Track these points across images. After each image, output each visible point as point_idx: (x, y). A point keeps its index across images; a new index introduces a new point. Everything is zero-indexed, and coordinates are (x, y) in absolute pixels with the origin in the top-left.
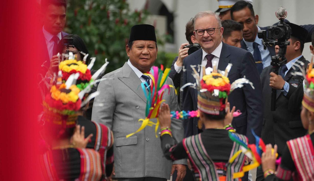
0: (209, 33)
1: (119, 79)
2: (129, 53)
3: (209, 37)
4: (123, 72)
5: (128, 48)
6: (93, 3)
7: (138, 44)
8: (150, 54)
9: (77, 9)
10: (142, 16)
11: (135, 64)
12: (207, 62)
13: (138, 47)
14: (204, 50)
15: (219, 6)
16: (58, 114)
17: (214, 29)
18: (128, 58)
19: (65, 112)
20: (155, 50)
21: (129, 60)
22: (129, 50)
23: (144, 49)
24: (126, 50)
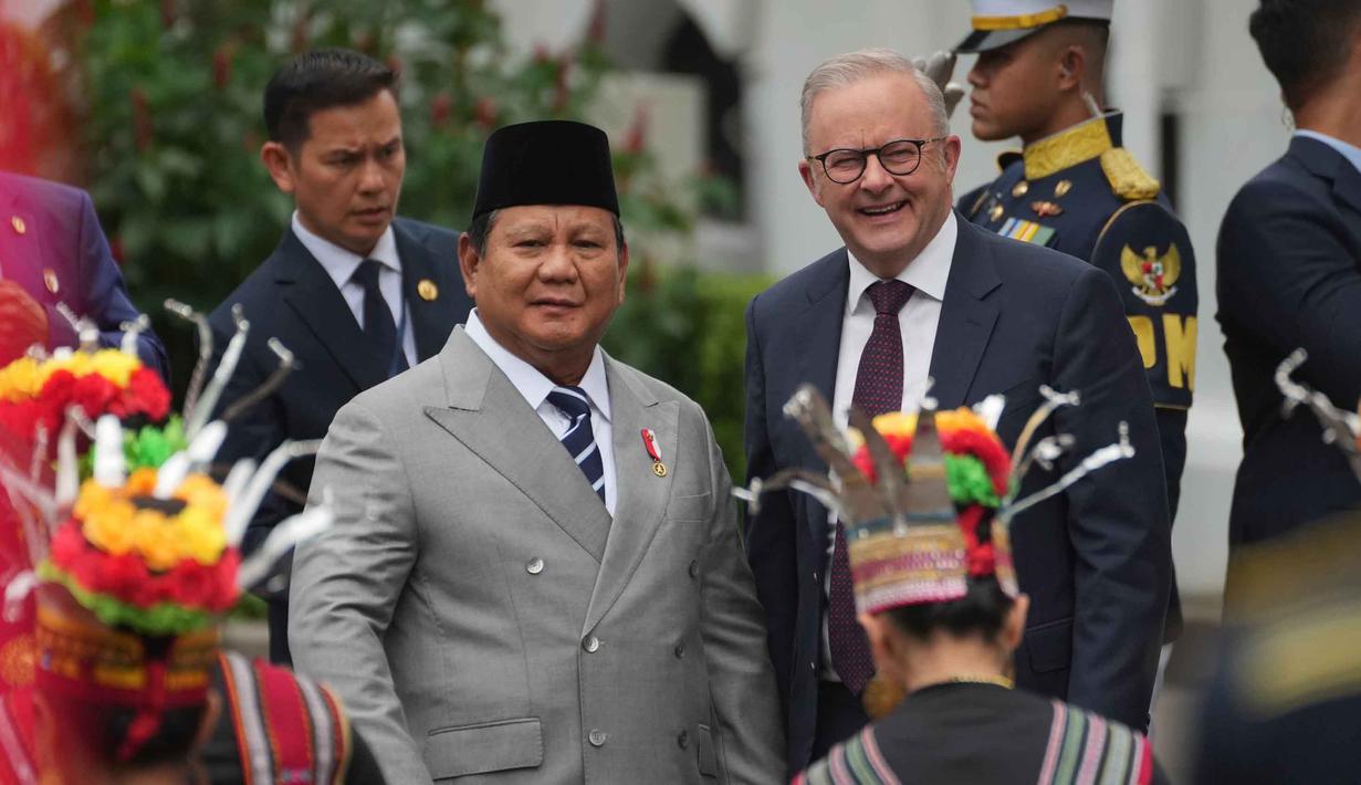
0: (893, 169)
1: (428, 416)
2: (474, 274)
3: (890, 186)
4: (445, 381)
5: (471, 251)
6: (311, 14)
7: (517, 225)
8: (580, 275)
9: (229, 48)
10: (575, 78)
11: (509, 335)
12: (876, 323)
13: (517, 241)
14: (861, 260)
15: (975, 21)
16: (123, 628)
17: (918, 144)
18: (471, 302)
19: (163, 616)
20: (610, 255)
21: (472, 311)
22: (474, 261)
23: (551, 251)
24: (460, 261)
